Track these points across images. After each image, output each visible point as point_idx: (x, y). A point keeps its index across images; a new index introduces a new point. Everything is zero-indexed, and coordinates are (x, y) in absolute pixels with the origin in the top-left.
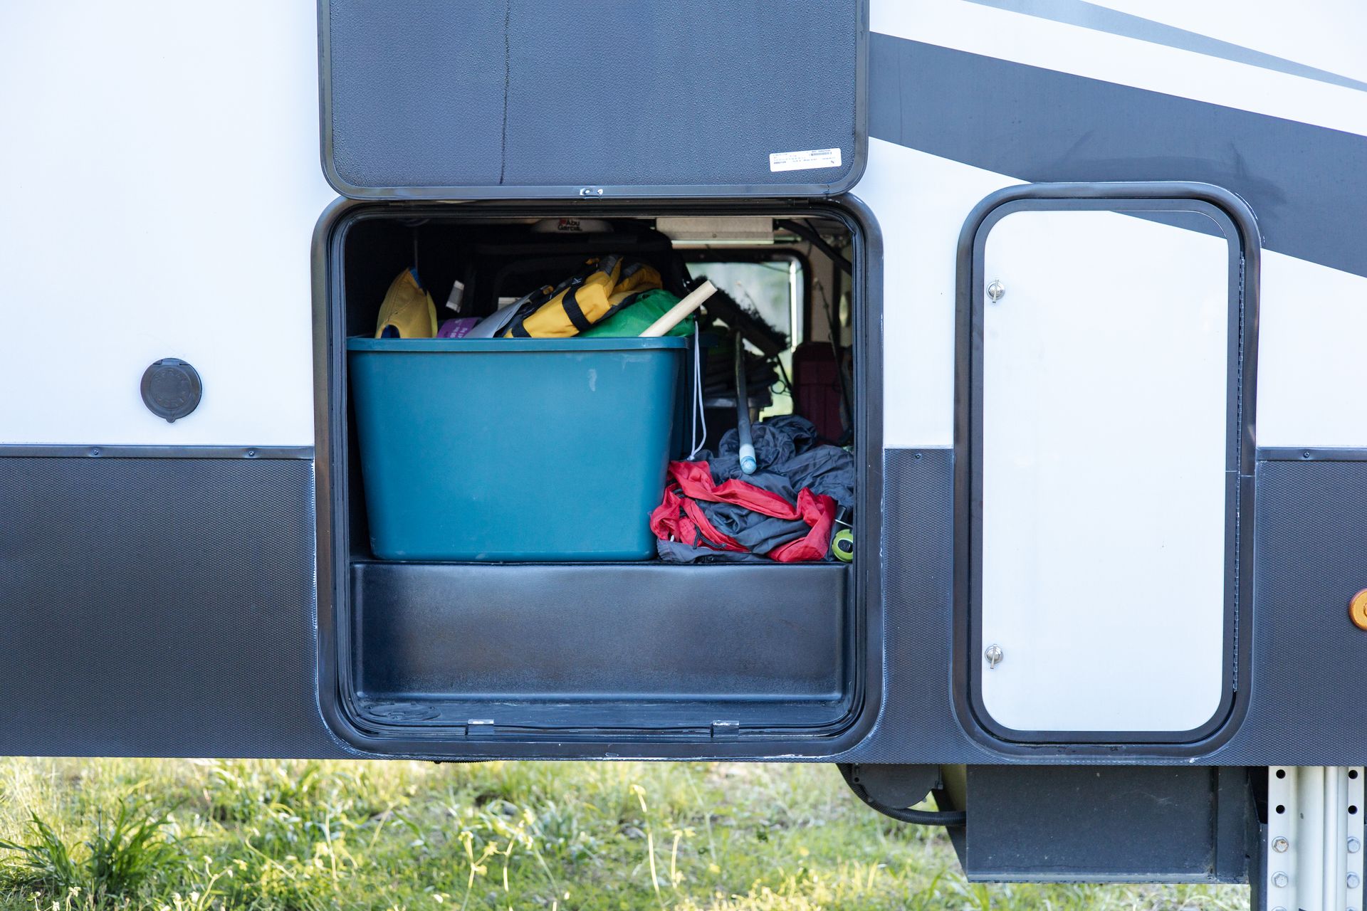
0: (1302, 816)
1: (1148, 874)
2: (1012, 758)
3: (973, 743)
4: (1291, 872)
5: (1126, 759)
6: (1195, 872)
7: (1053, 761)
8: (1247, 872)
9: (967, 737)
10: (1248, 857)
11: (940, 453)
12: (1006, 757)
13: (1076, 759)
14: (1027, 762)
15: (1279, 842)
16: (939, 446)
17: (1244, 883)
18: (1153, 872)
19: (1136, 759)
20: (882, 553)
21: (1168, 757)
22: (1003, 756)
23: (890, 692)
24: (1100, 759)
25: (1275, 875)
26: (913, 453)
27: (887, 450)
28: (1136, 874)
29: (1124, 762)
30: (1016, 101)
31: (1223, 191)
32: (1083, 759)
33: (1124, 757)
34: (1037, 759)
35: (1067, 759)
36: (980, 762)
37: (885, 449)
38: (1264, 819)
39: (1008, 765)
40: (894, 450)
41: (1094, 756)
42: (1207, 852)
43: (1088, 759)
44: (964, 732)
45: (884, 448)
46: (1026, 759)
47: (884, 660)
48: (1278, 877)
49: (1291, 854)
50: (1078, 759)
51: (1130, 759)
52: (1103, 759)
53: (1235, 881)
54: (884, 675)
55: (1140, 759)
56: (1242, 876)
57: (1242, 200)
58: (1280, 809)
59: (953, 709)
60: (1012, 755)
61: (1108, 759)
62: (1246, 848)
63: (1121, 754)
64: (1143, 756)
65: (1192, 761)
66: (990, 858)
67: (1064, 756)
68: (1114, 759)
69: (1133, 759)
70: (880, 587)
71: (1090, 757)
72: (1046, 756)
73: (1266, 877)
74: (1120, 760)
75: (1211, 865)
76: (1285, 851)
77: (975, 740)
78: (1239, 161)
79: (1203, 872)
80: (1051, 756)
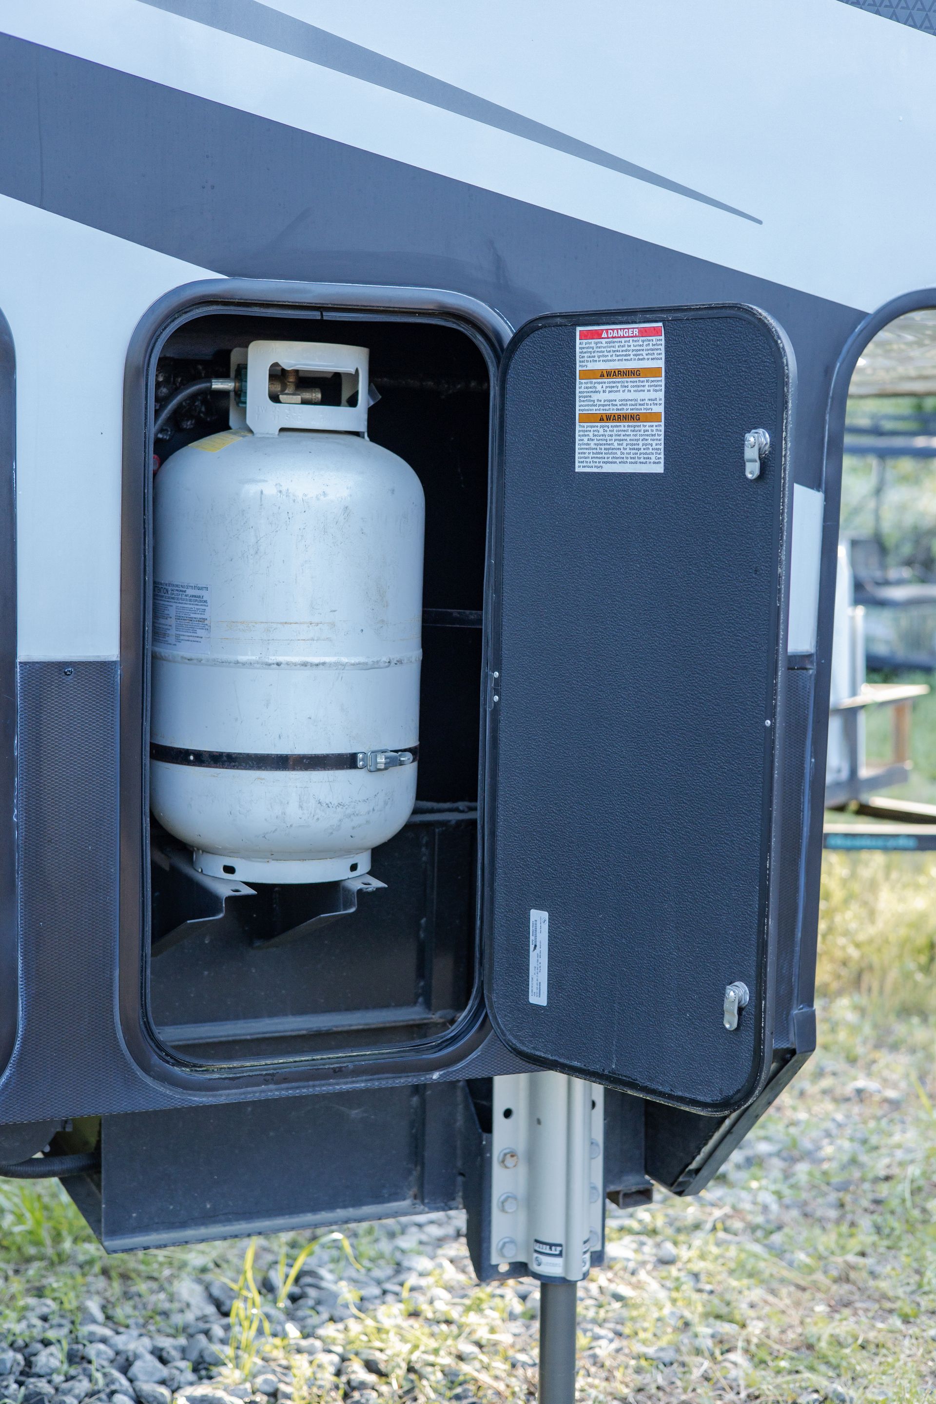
0: (539, 1122)
1: (338, 1210)
2: (204, 1096)
3: (148, 1080)
4: (521, 1191)
5: (353, 1082)
6: (396, 1200)
7: (257, 1095)
8: (460, 1194)
9: (140, 1073)
10: (462, 1174)
11: (102, 667)
12: (195, 1096)
13: (288, 1089)
14: (223, 1100)
15: (508, 1156)
16: (98, 656)
17: (457, 1208)
18: (345, 1207)
19: (366, 1081)
20: (17, 816)
21: (406, 1074)
22: (190, 1095)
23: (28, 1019)
24: (319, 1086)
25: (502, 1198)
26: (62, 668)
27: (24, 664)
28: (323, 1213)
29: (350, 1086)
30: (207, 157)
31: (478, 304)
32: (298, 1088)
33: (350, 1080)
34: (236, 1094)
35: (277, 1090)
36: (158, 1107)
37: (20, 663)
38: (487, 1126)
39: (198, 1107)
40: (34, 663)
41: (311, 1083)
42: (410, 1172)
43: (304, 1087)
44: (135, 1066)
45: (18, 660)
46: (221, 1095)
47: (20, 973)
48: (506, 1200)
49: (522, 1170)
50: (291, 1088)
51: (357, 1082)
52: (323, 1085)
53: (446, 1208)
54: (20, 994)
55: (371, 1080)
56: (454, 1199)
57: (502, 318)
58: (508, 1113)
59: (120, 1035)
60: (204, 1093)
61: (330, 1085)
62: (459, 1163)
63: (346, 1077)
64: (375, 1077)
65: (436, 1076)
66: (134, 1215)
67: (272, 1087)
68: (338, 1084)
69: (362, 1081)
70: (14, 865)
71: (306, 1084)
72: (249, 1089)
73: (490, 1201)
74: (346, 1083)
75: (414, 1191)
76: (515, 1166)
77: (150, 1076)
78: (499, 263)
79: (404, 1199)
80: (255, 1089)
